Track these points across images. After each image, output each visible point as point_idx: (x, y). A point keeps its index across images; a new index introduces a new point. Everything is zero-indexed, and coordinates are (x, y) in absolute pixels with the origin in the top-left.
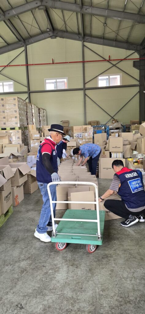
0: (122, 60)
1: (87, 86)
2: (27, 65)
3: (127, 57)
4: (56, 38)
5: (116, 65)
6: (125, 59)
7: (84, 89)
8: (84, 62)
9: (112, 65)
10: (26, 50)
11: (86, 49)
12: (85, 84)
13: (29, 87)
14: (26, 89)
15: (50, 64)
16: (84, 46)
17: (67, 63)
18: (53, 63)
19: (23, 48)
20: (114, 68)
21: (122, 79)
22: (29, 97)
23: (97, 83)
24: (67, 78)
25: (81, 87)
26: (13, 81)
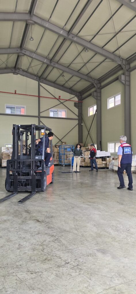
0: (67, 100)
1: (42, 115)
3: (70, 99)
4: (17, 75)
5: (63, 103)
6: (69, 100)
7: (39, 117)
8: (39, 97)
9: (60, 103)
11: (41, 88)
12: (39, 113)
15: (13, 93)
16: (39, 85)
17: (28, 95)
20: (61, 105)
21: (67, 114)
23: (49, 114)
24: (25, 107)
25: (37, 115)
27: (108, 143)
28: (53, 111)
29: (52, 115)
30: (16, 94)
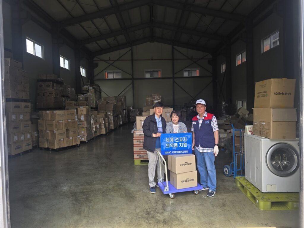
0: (200, 59)
1: (176, 76)
2: (132, 60)
3: (203, 57)
4: (154, 42)
5: (196, 62)
6: (202, 59)
7: (173, 78)
8: (173, 59)
9: (193, 62)
10: (132, 50)
11: (175, 50)
12: (174, 74)
13: (132, 75)
14: (130, 77)
15: (150, 60)
16: (173, 48)
17: (162, 60)
18: (152, 59)
19: (129, 48)
20: (195, 64)
21: (200, 72)
22: (133, 83)
23: (183, 74)
24: (161, 70)
25: (171, 76)
26: (121, 71)
27: (237, 101)
28: (188, 71)
29: (186, 74)
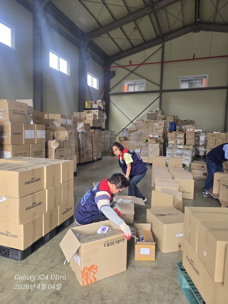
2: (162, 62)
4: (199, 32)
7: (227, 87)
10: (163, 47)
13: (161, 86)
14: (158, 88)
15: (190, 60)
17: (211, 58)
22: (160, 97)
24: (207, 75)
25: (225, 84)
26: (145, 80)
30: (195, 59)
